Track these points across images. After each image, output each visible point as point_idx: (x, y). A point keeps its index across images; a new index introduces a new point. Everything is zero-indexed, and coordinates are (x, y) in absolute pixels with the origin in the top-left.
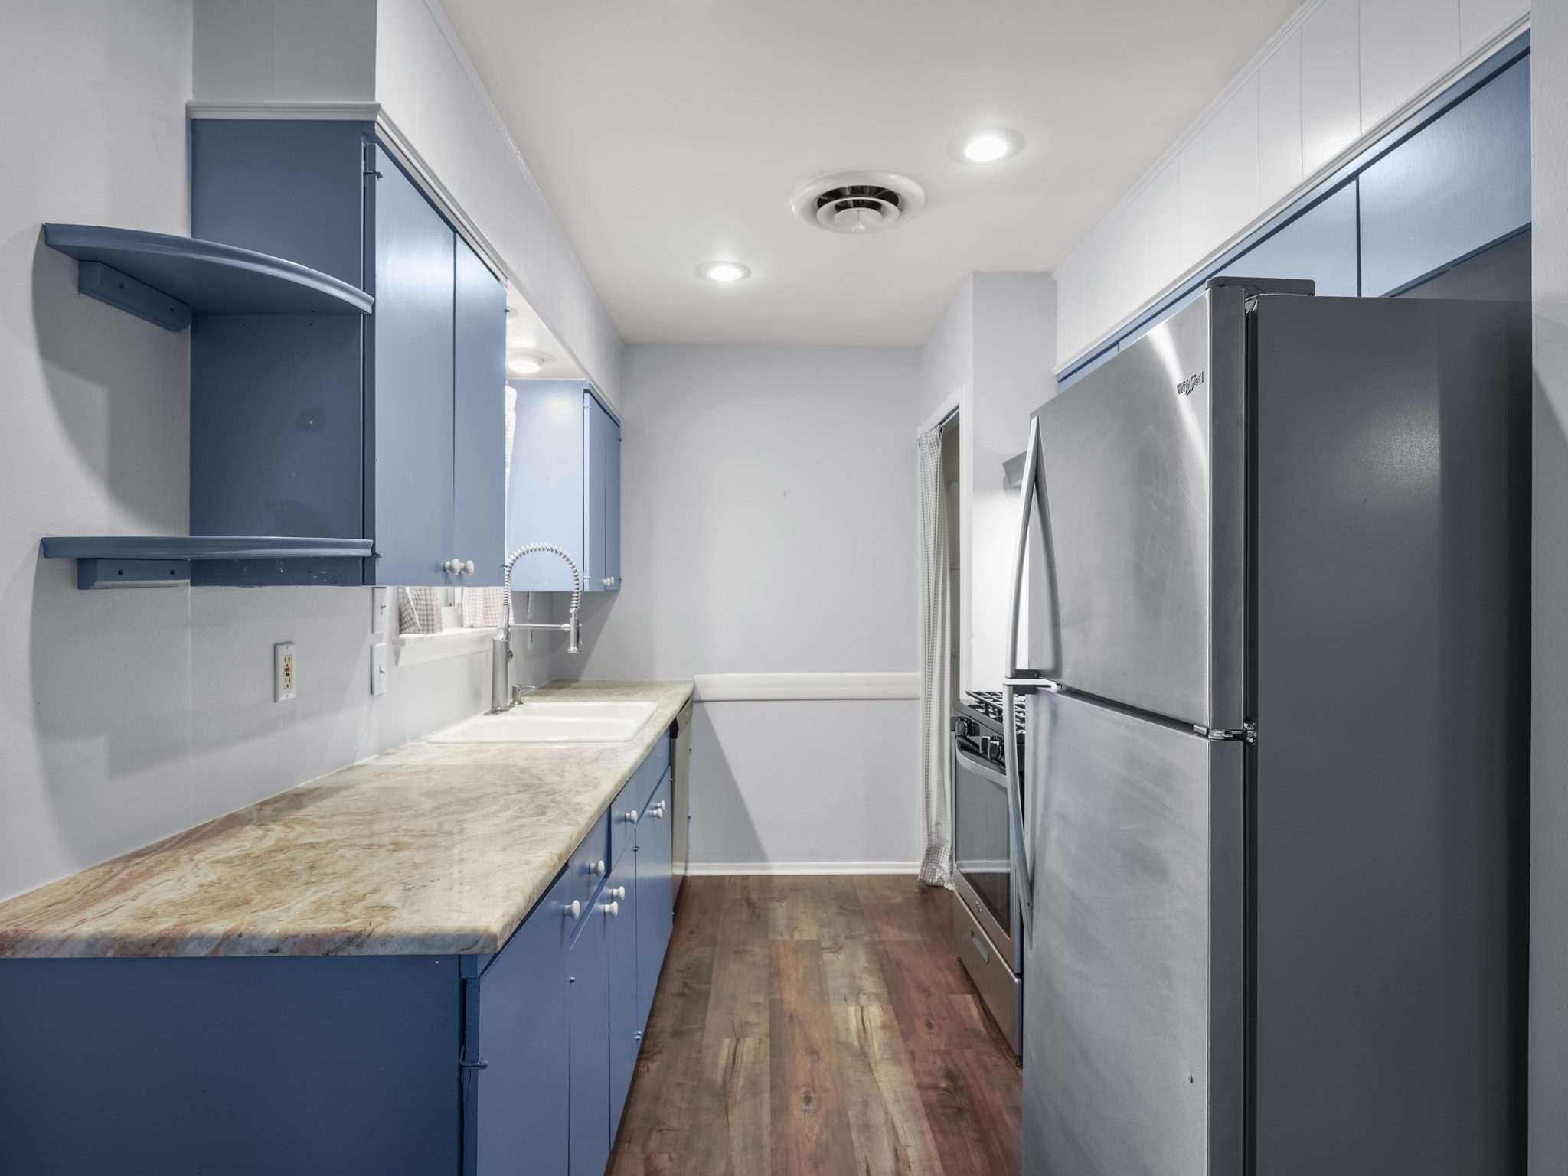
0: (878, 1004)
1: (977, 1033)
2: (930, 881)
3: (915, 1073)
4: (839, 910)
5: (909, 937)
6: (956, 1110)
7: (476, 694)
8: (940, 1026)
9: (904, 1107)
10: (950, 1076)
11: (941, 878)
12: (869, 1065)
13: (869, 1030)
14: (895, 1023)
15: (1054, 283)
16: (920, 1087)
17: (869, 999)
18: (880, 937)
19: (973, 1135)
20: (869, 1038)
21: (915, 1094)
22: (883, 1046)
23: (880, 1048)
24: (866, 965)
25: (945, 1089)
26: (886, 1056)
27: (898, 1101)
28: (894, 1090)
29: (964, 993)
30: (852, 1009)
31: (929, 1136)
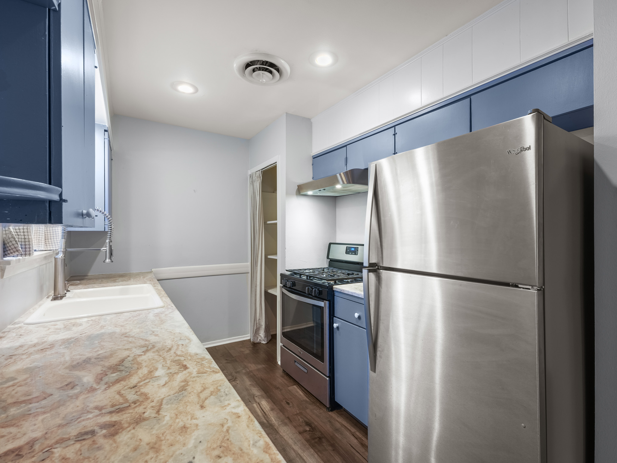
0: (264, 400)
1: (306, 401)
2: (256, 342)
3: (295, 427)
4: (226, 361)
5: (260, 366)
6: (318, 439)
7: (41, 288)
8: (292, 403)
9: (299, 445)
10: (308, 424)
11: (260, 340)
12: (275, 429)
13: (267, 413)
14: (275, 406)
15: (311, 123)
16: (300, 433)
17: (259, 399)
18: (249, 369)
19: (330, 448)
20: (269, 416)
21: (299, 437)
22: (276, 419)
23: (275, 420)
24: (250, 383)
25: (309, 431)
26: (280, 423)
27: (295, 443)
28: (291, 438)
29: (293, 386)
30: (255, 405)
31: (316, 455)
